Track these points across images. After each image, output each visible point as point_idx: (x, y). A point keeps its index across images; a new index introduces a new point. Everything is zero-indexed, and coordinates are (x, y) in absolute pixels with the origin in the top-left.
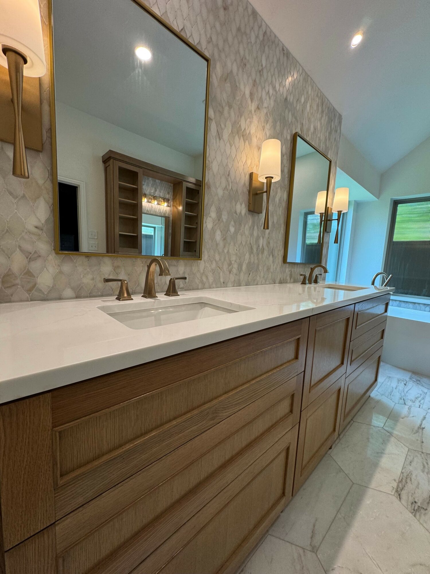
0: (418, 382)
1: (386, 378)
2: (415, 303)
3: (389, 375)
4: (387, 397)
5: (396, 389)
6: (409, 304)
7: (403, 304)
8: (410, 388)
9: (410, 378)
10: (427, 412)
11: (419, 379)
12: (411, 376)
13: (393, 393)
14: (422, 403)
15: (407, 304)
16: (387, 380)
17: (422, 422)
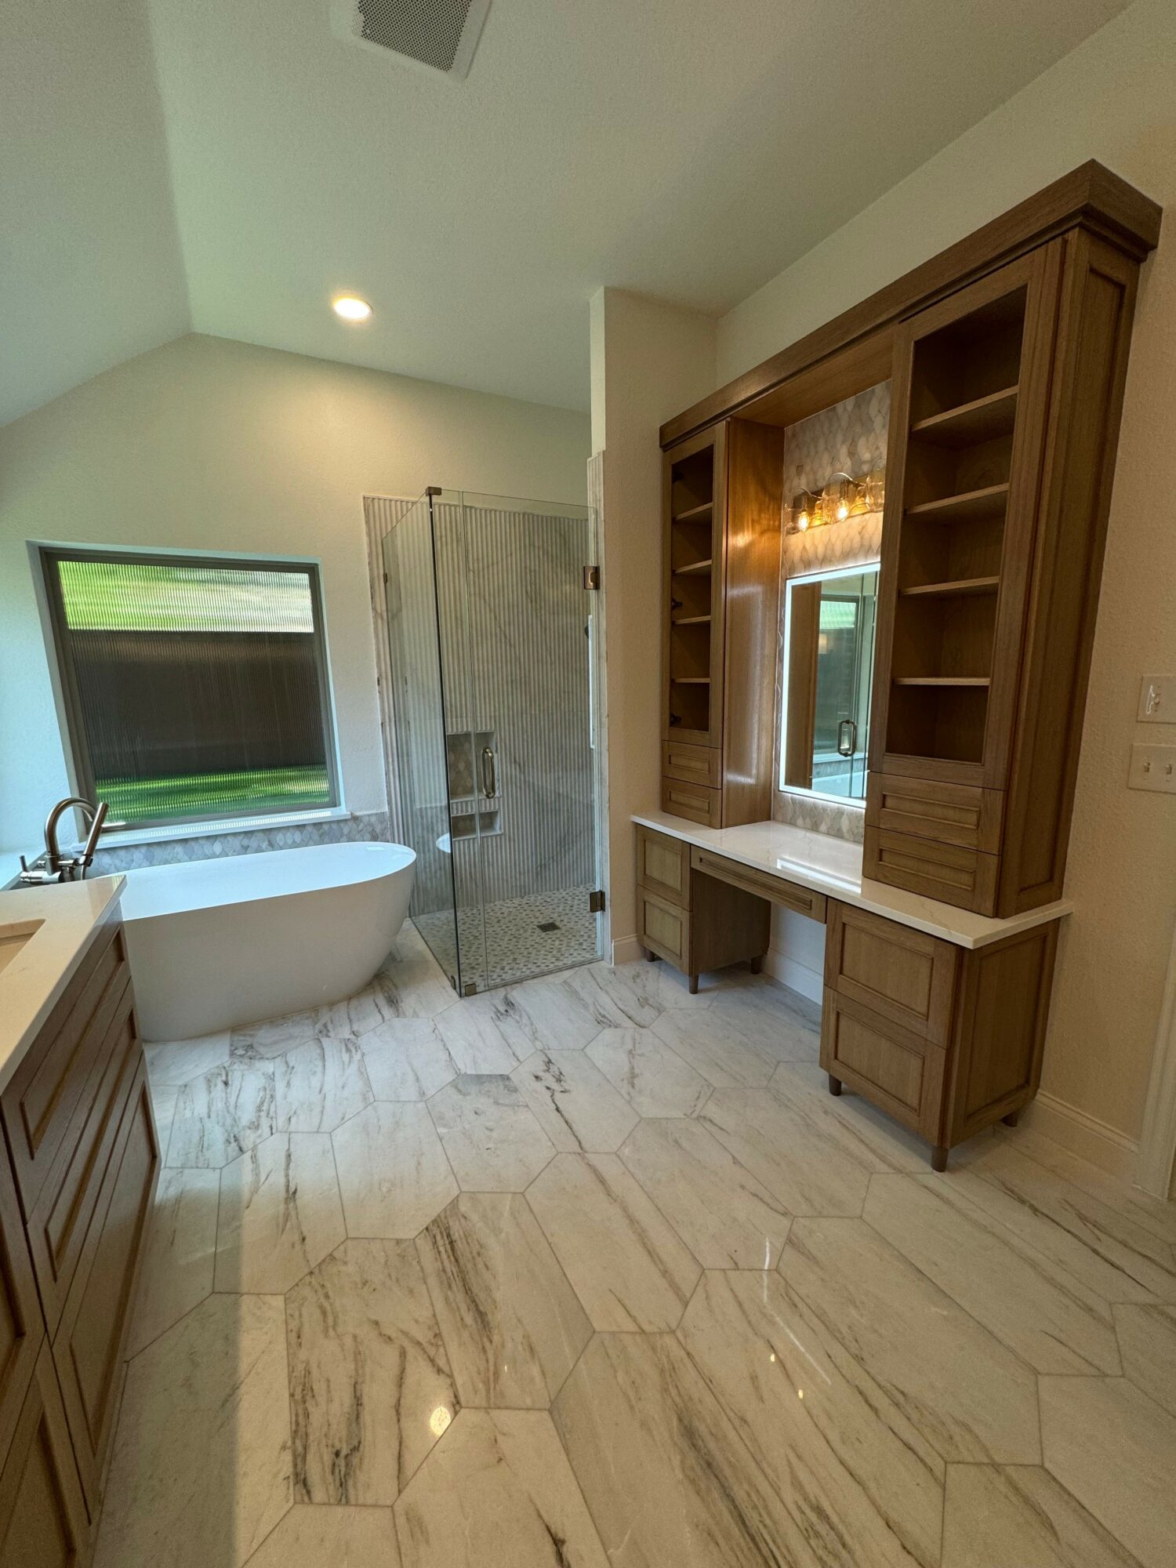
0: (251, 1053)
1: (176, 1096)
2: (185, 841)
3: (180, 1082)
4: (197, 1167)
5: (209, 1117)
6: (174, 845)
7: (158, 852)
8: (239, 1086)
9: (232, 1054)
10: (290, 1133)
11: (249, 1040)
12: (232, 1045)
13: (206, 1138)
14: (274, 1116)
15: (169, 847)
16: (181, 1105)
17: (287, 1176)
